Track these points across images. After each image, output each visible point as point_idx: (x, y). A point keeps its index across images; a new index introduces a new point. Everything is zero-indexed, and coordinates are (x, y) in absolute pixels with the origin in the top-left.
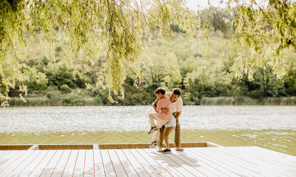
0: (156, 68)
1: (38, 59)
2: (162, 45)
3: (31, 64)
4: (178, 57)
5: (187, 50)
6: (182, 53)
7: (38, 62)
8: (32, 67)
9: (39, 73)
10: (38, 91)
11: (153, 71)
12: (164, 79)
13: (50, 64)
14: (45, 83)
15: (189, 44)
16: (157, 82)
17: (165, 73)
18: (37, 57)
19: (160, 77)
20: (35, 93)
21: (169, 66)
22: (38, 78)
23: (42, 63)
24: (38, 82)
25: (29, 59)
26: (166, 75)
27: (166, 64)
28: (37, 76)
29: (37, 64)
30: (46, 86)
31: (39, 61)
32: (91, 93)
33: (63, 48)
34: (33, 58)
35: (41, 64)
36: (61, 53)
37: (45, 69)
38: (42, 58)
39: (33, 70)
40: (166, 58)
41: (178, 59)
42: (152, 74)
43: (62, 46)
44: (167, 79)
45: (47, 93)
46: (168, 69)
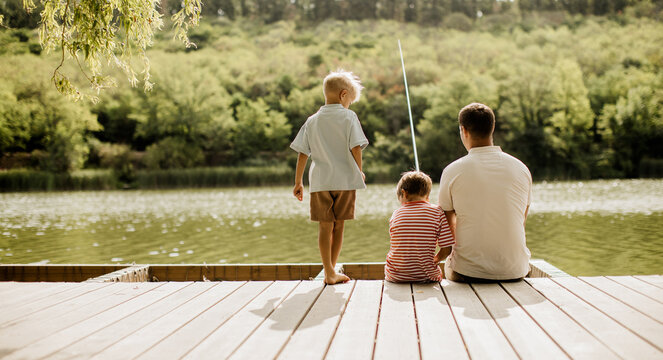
0: (533, 95)
1: (271, 81)
2: (548, 45)
3: (256, 93)
4: (586, 69)
5: (604, 54)
6: (595, 61)
7: (269, 89)
8: (255, 100)
9: (273, 113)
10: (269, 153)
11: (527, 103)
12: (553, 119)
13: (296, 93)
14: (283, 134)
15: (609, 40)
16: (534, 128)
17: (553, 106)
18: (269, 79)
19: (542, 115)
20: (264, 157)
21: (564, 89)
22: (268, 125)
23: (279, 90)
24: (269, 132)
25: (251, 84)
26: (556, 110)
27: (556, 86)
28: (268, 120)
29: (268, 93)
30: (286, 141)
31: (274, 87)
32: (385, 155)
33: (326, 59)
34: (259, 80)
35: (277, 93)
36: (320, 69)
37: (284, 103)
38: (280, 80)
39: (259, 106)
40: (555, 71)
41: (586, 75)
42: (524, 108)
43: (323, 54)
44: (559, 119)
45: (288, 157)
46: (561, 96)
